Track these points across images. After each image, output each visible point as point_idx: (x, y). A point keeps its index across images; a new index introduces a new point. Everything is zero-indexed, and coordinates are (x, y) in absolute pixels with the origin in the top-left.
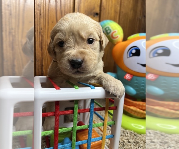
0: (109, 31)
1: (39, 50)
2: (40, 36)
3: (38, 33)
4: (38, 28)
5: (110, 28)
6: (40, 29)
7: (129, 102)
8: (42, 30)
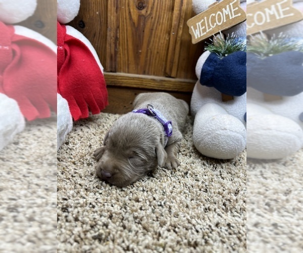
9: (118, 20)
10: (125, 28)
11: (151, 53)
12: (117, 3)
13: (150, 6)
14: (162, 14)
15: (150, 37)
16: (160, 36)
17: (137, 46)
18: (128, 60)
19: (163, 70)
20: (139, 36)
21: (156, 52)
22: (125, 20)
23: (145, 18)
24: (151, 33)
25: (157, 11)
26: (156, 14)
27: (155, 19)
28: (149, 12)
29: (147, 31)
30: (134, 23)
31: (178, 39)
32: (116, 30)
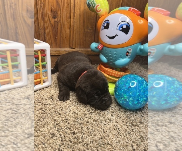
0: (94, 5)
1: (41, 21)
2: (41, 9)
3: (40, 7)
4: (39, 2)
5: (95, 2)
6: (41, 3)
7: (102, 68)
8: (42, 4)
9: (44, 24)
10: (48, 27)
11: (62, 38)
12: (43, 17)
13: (59, 17)
14: (66, 20)
15: (61, 31)
16: (66, 30)
17: (55, 35)
18: (51, 42)
19: (69, 46)
20: (56, 30)
21: (64, 37)
22: (47, 24)
23: (57, 22)
24: (61, 29)
25: (63, 19)
26: (62, 20)
27: (62, 22)
28: (59, 20)
29: (59, 28)
30: (52, 25)
31: (74, 31)
32: (44, 29)
